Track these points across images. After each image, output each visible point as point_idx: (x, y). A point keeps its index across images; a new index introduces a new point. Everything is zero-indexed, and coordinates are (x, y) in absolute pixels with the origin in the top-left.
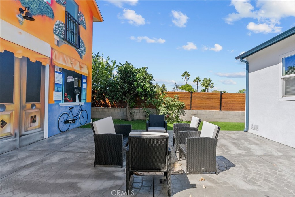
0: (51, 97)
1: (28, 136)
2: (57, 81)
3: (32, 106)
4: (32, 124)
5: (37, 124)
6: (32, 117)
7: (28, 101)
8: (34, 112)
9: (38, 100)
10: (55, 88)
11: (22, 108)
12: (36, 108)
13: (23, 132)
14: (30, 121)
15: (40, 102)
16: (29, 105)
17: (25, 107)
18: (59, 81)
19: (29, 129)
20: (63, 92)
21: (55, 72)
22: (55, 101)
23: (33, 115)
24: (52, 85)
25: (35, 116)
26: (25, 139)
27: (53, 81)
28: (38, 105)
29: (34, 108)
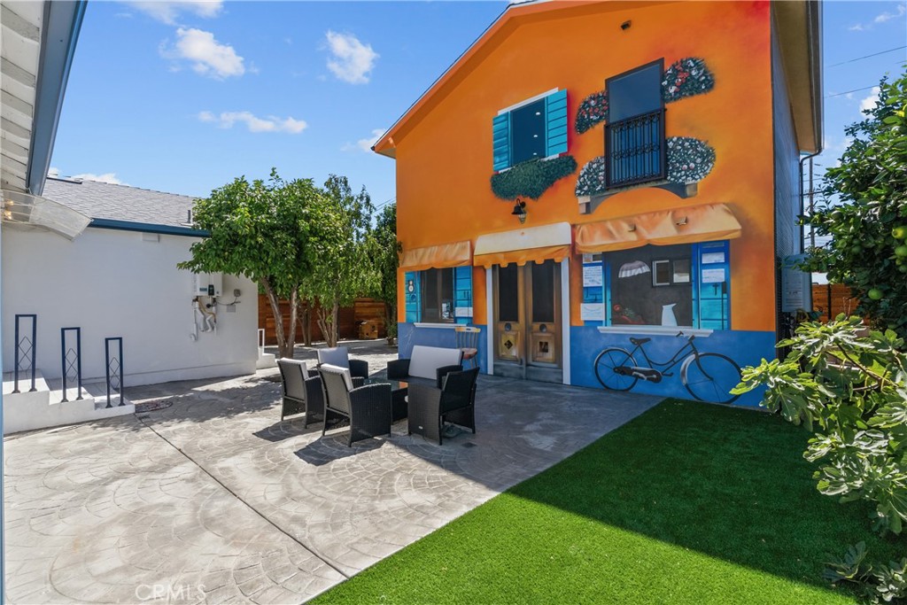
0: (574, 313)
1: (537, 368)
2: (587, 283)
3: (542, 327)
4: (541, 354)
5: (550, 355)
6: (541, 343)
7: (535, 320)
8: (544, 337)
9: (551, 320)
10: (585, 296)
11: (528, 329)
12: (547, 332)
13: (530, 361)
14: (538, 349)
15: (553, 321)
16: (537, 326)
17: (531, 328)
18: (593, 281)
19: (538, 359)
20: (609, 304)
21: (582, 266)
22: (585, 321)
23: (543, 340)
24: (576, 291)
25: (547, 344)
26: (533, 372)
27: (579, 285)
28: (550, 326)
29: (545, 330)
